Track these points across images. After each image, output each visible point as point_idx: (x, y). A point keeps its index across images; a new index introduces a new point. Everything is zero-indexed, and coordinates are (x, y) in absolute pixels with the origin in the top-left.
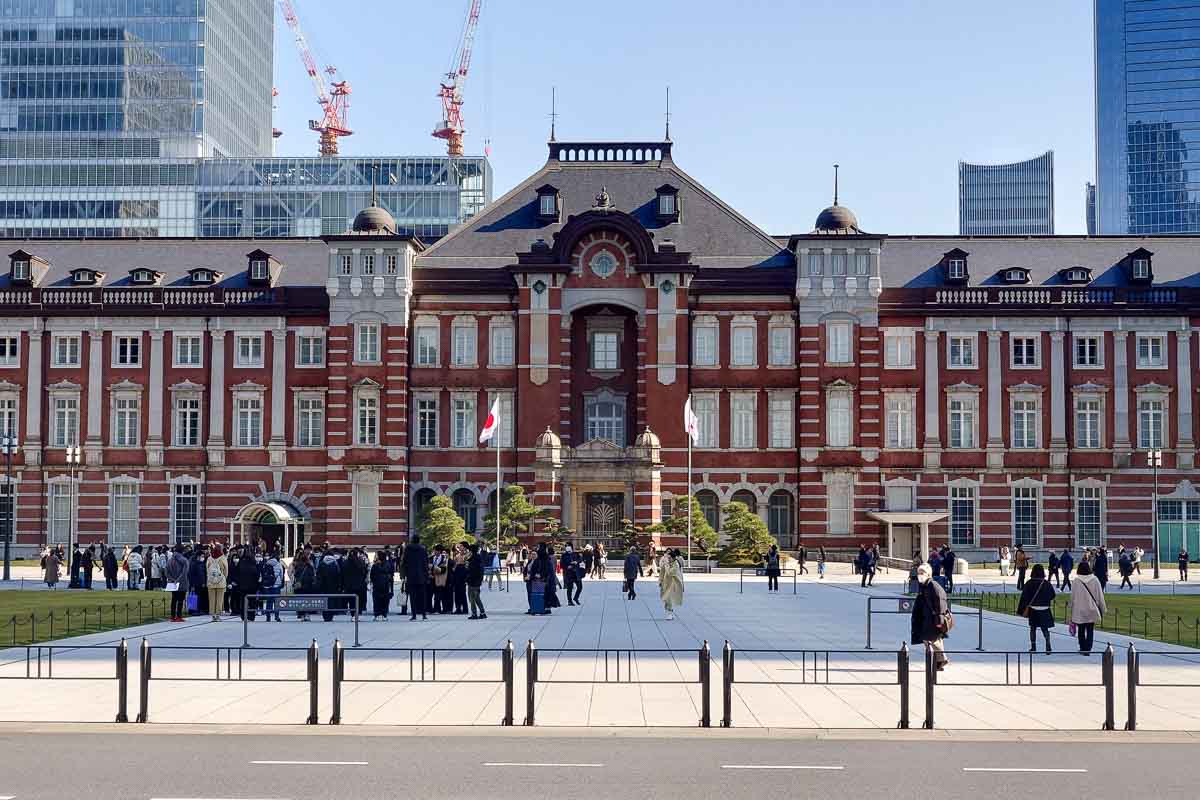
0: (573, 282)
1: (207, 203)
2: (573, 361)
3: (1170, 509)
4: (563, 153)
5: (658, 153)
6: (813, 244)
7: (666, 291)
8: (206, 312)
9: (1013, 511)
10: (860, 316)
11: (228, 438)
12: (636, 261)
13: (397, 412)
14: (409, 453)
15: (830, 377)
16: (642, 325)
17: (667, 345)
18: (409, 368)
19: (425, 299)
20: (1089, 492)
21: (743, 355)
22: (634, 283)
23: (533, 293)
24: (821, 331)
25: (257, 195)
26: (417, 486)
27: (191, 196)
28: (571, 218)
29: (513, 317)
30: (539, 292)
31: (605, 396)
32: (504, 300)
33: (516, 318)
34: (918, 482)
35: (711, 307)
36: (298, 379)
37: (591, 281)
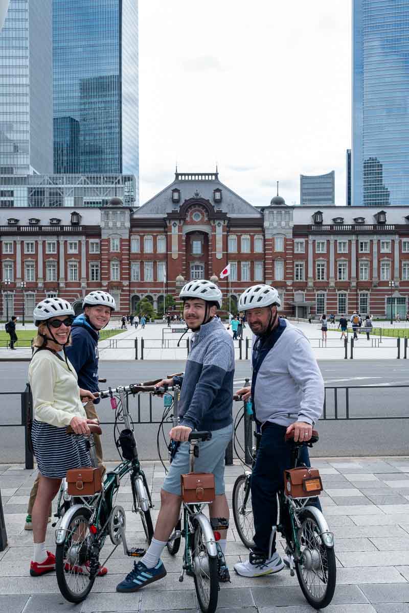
0: (186, 223)
1: (31, 191)
2: (186, 251)
3: (391, 301)
4: (180, 177)
5: (214, 177)
6: (270, 210)
7: (219, 226)
8: (57, 234)
9: (338, 302)
10: (286, 235)
11: (66, 278)
12: (208, 215)
13: (125, 269)
14: (130, 283)
15: (277, 256)
16: (210, 238)
17: (219, 245)
18: (129, 253)
19: (134, 229)
20: (364, 295)
21: (245, 249)
22: (208, 223)
23: (173, 227)
24: (273, 240)
25: (50, 188)
26: (132, 295)
27: (26, 189)
28: (185, 200)
29: (165, 235)
30: (175, 227)
31: (197, 263)
32: (162, 229)
33: (167, 236)
34: (305, 292)
35: (235, 232)
36: (90, 257)
37: (193, 223)
